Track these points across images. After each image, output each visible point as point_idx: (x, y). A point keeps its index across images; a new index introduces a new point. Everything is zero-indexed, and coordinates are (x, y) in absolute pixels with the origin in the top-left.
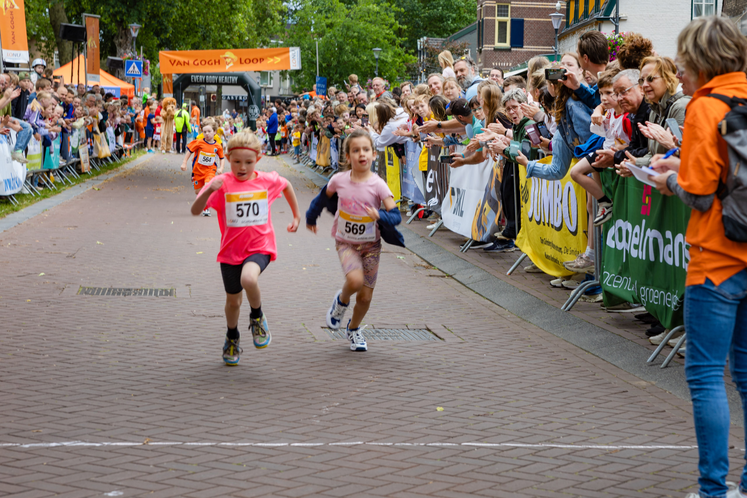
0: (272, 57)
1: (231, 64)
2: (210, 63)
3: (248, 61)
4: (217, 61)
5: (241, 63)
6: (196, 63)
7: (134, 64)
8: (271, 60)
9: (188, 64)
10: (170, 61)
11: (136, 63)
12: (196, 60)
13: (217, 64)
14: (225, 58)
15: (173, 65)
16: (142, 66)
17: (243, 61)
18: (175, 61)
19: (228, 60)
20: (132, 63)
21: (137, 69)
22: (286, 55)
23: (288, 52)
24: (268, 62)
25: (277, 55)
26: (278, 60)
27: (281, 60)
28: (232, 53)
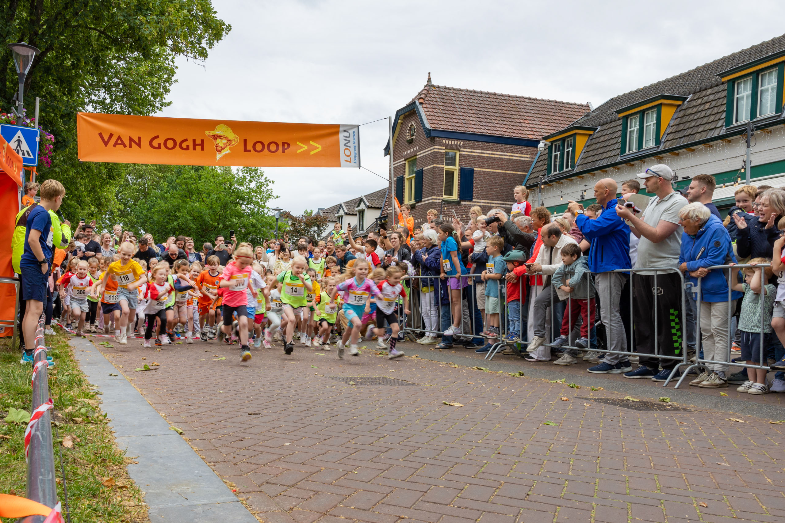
0: (305, 140)
1: (227, 151)
2: (184, 145)
3: (259, 147)
4: (198, 142)
5: (246, 150)
6: (155, 143)
7: (19, 133)
8: (306, 147)
9: (139, 145)
10: (101, 135)
11: (24, 132)
12: (157, 137)
13: (198, 148)
14: (216, 137)
15: (106, 144)
16: (38, 139)
17: (250, 147)
18: (111, 135)
19: (221, 143)
20: (15, 131)
21: (25, 147)
22: (332, 139)
23: (338, 133)
24: (298, 151)
25: (315, 138)
26: (318, 148)
27: (322, 148)
28: (229, 129)
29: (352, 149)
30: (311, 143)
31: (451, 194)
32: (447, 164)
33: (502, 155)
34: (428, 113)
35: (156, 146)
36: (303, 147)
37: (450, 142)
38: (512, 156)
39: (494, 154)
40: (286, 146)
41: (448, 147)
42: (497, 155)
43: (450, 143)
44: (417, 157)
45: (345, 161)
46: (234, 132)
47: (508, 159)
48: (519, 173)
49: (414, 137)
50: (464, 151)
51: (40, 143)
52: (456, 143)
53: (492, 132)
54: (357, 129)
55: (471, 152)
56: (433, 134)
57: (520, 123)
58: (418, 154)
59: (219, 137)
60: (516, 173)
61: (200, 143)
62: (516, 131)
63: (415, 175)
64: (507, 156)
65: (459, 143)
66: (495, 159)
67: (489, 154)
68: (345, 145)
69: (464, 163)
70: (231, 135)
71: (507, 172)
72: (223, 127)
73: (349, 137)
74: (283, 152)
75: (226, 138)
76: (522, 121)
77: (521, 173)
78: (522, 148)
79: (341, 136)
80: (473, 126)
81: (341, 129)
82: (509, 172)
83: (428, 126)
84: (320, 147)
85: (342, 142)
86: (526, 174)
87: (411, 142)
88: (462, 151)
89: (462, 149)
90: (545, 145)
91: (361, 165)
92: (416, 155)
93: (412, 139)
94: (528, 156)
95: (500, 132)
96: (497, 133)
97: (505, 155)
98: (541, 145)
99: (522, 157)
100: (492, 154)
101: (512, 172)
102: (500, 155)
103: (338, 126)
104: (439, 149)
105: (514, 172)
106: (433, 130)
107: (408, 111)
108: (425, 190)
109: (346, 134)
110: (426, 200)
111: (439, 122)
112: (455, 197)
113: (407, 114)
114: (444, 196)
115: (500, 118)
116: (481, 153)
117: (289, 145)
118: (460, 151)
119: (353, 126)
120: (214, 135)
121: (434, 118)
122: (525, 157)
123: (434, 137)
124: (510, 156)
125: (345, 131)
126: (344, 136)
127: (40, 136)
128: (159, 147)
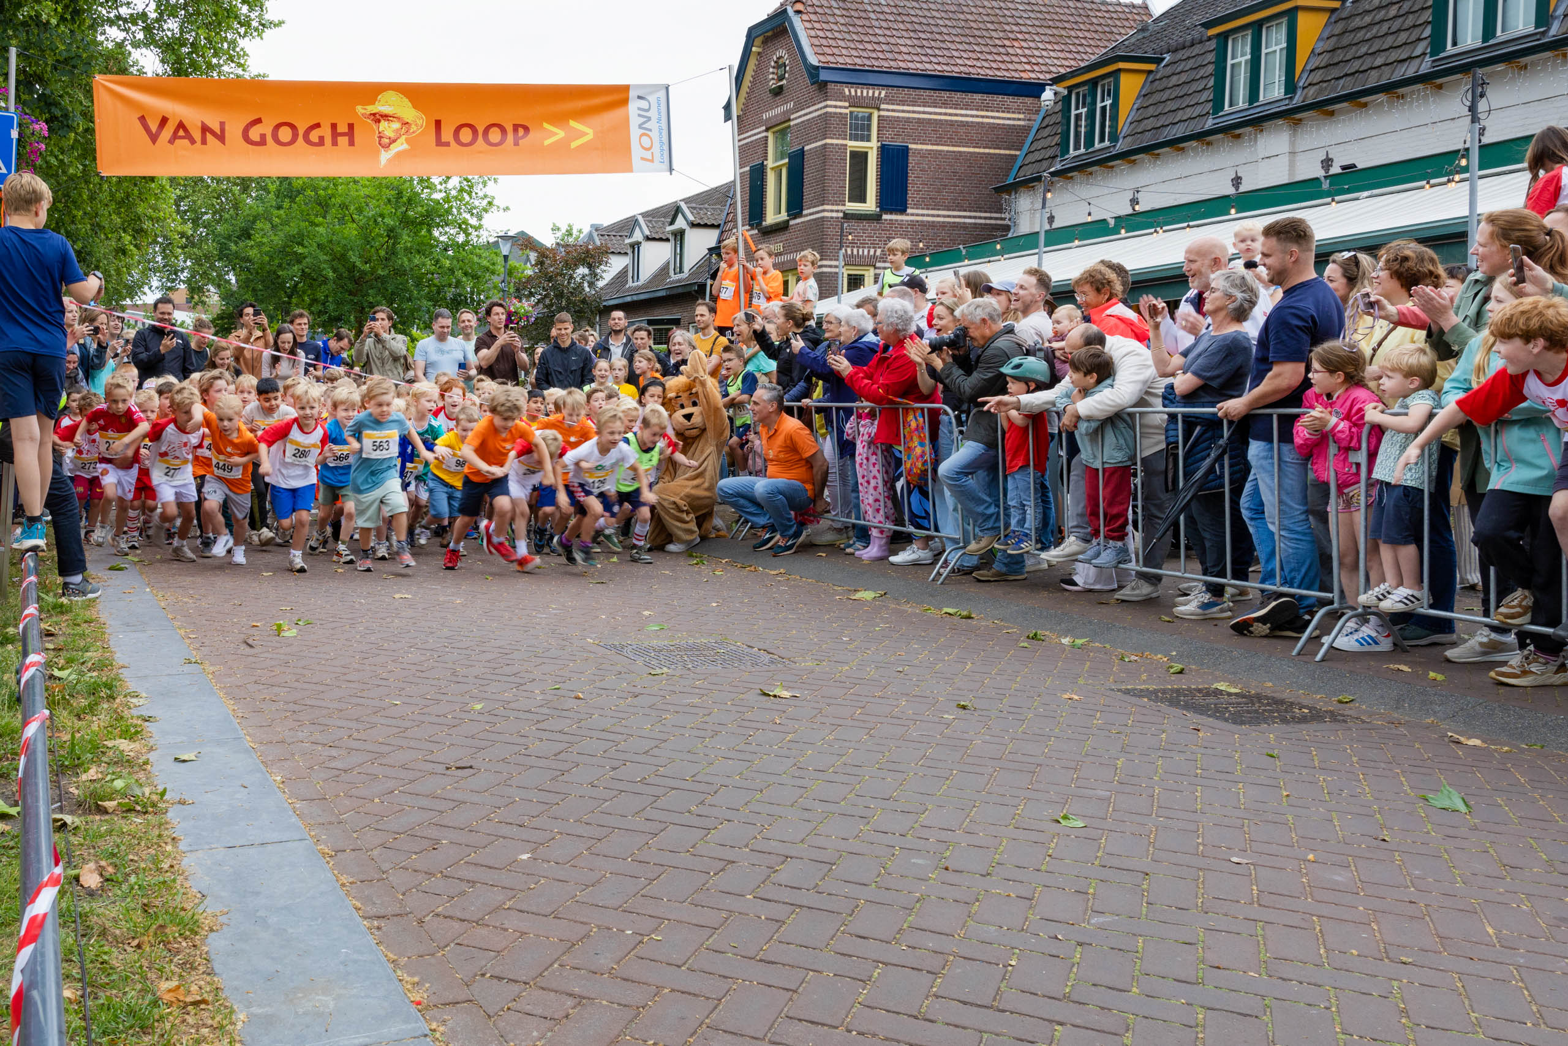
0: (559, 119)
1: (401, 146)
2: (314, 136)
3: (466, 135)
4: (342, 128)
5: (439, 143)
6: (255, 134)
8: (560, 134)
9: (221, 137)
10: (142, 119)
12: (258, 121)
13: (343, 141)
14: (378, 118)
15: (154, 138)
16: (14, 134)
17: (447, 135)
18: (164, 121)
19: (388, 128)
22: (616, 114)
23: (625, 102)
24: (547, 142)
25: (581, 114)
26: (585, 134)
27: (595, 134)
28: (406, 100)
29: (654, 134)
30: (572, 123)
31: (862, 199)
32: (855, 138)
33: (967, 116)
34: (813, 33)
35: (257, 138)
36: (556, 134)
37: (859, 91)
38: (987, 117)
39: (950, 115)
40: (521, 132)
41: (855, 102)
42: (956, 115)
43: (859, 94)
44: (792, 123)
45: (642, 159)
46: (415, 107)
47: (978, 123)
48: (1002, 152)
49: (784, 82)
50: (888, 110)
51: (19, 140)
52: (871, 92)
53: (945, 68)
54: (664, 92)
55: (903, 111)
56: (824, 76)
57: (1004, 46)
58: (792, 117)
59: (386, 117)
60: (997, 151)
61: (346, 130)
62: (994, 65)
63: (787, 160)
64: (977, 116)
65: (876, 95)
66: (952, 123)
67: (940, 114)
68: (640, 126)
69: (888, 133)
70: (408, 112)
71: (977, 150)
72: (391, 96)
73: (648, 110)
74: (516, 144)
75: (398, 118)
76: (1007, 43)
77: (1007, 152)
78: (1008, 100)
79: (633, 106)
80: (907, 57)
81: (632, 94)
82: (982, 150)
83: (813, 60)
84: (590, 131)
85: (634, 121)
86: (1018, 153)
87: (778, 92)
88: (884, 110)
89: (883, 106)
90: (1055, 94)
91: (674, 167)
92: (789, 120)
93: (781, 87)
94: (1021, 116)
95: (962, 69)
96: (956, 69)
97: (972, 116)
98: (1048, 95)
99: (1009, 119)
100: (945, 114)
101: (987, 151)
102: (962, 115)
103: (626, 88)
104: (836, 107)
105: (992, 151)
106: (823, 68)
107: (772, 29)
108: (808, 193)
109: (643, 104)
110: (810, 214)
111: (836, 51)
112: (870, 205)
113: (769, 34)
114: (847, 204)
115: (963, 39)
116: (924, 113)
117: (526, 129)
118: (879, 109)
119: (655, 88)
120: (374, 114)
121: (824, 42)
122: (1014, 119)
123: (826, 83)
124: (983, 117)
125: (639, 97)
126: (639, 109)
127: (20, 125)
128: (262, 142)
